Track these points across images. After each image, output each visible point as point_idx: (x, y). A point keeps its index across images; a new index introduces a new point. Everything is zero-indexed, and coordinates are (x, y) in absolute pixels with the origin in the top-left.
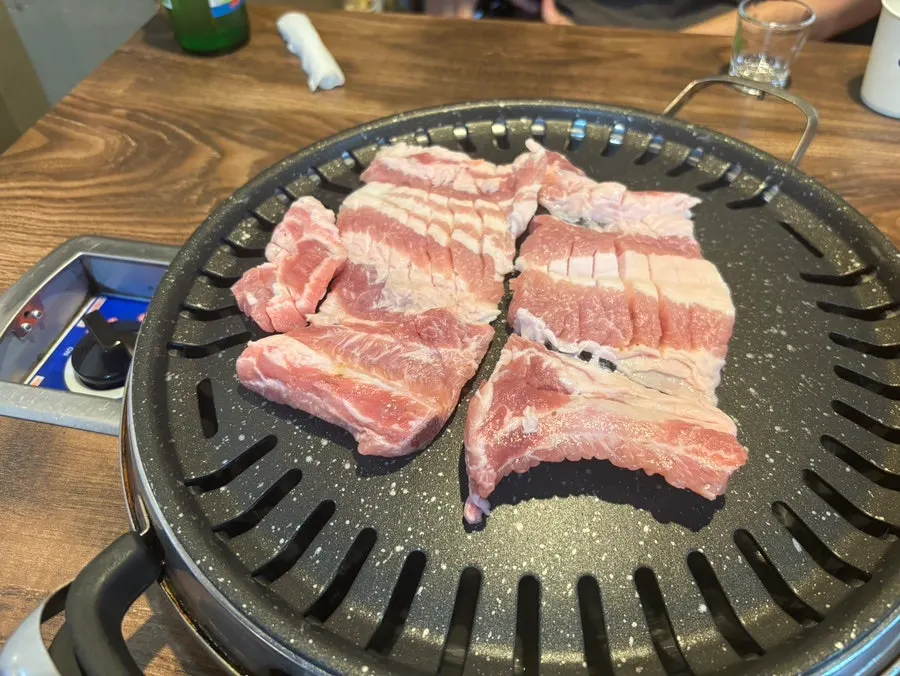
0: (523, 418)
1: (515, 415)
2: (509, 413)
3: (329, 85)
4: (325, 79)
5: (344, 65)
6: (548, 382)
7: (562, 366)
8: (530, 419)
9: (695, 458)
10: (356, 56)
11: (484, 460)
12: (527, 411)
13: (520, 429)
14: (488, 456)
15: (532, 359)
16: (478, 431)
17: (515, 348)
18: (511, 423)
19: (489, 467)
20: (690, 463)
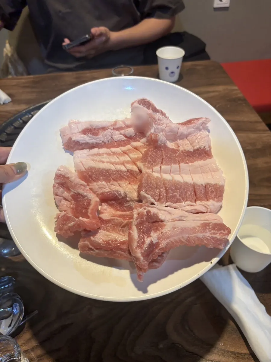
0: (151, 237)
1: (148, 237)
2: (146, 237)
3: (7, 102)
4: (5, 100)
5: (9, 95)
6: (155, 220)
7: (159, 211)
8: (154, 237)
9: (213, 235)
10: (12, 91)
11: (142, 258)
12: (152, 234)
13: (152, 242)
14: (143, 256)
15: (146, 212)
16: (136, 248)
17: (138, 208)
18: (148, 241)
19: (144, 261)
20: (212, 238)
